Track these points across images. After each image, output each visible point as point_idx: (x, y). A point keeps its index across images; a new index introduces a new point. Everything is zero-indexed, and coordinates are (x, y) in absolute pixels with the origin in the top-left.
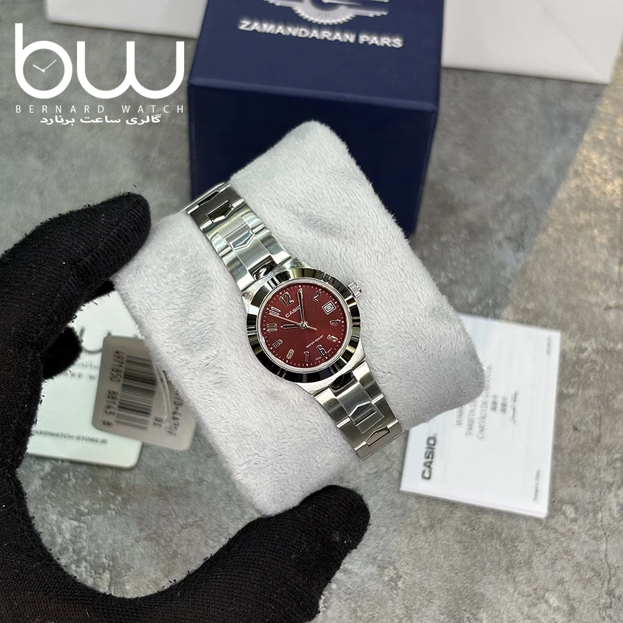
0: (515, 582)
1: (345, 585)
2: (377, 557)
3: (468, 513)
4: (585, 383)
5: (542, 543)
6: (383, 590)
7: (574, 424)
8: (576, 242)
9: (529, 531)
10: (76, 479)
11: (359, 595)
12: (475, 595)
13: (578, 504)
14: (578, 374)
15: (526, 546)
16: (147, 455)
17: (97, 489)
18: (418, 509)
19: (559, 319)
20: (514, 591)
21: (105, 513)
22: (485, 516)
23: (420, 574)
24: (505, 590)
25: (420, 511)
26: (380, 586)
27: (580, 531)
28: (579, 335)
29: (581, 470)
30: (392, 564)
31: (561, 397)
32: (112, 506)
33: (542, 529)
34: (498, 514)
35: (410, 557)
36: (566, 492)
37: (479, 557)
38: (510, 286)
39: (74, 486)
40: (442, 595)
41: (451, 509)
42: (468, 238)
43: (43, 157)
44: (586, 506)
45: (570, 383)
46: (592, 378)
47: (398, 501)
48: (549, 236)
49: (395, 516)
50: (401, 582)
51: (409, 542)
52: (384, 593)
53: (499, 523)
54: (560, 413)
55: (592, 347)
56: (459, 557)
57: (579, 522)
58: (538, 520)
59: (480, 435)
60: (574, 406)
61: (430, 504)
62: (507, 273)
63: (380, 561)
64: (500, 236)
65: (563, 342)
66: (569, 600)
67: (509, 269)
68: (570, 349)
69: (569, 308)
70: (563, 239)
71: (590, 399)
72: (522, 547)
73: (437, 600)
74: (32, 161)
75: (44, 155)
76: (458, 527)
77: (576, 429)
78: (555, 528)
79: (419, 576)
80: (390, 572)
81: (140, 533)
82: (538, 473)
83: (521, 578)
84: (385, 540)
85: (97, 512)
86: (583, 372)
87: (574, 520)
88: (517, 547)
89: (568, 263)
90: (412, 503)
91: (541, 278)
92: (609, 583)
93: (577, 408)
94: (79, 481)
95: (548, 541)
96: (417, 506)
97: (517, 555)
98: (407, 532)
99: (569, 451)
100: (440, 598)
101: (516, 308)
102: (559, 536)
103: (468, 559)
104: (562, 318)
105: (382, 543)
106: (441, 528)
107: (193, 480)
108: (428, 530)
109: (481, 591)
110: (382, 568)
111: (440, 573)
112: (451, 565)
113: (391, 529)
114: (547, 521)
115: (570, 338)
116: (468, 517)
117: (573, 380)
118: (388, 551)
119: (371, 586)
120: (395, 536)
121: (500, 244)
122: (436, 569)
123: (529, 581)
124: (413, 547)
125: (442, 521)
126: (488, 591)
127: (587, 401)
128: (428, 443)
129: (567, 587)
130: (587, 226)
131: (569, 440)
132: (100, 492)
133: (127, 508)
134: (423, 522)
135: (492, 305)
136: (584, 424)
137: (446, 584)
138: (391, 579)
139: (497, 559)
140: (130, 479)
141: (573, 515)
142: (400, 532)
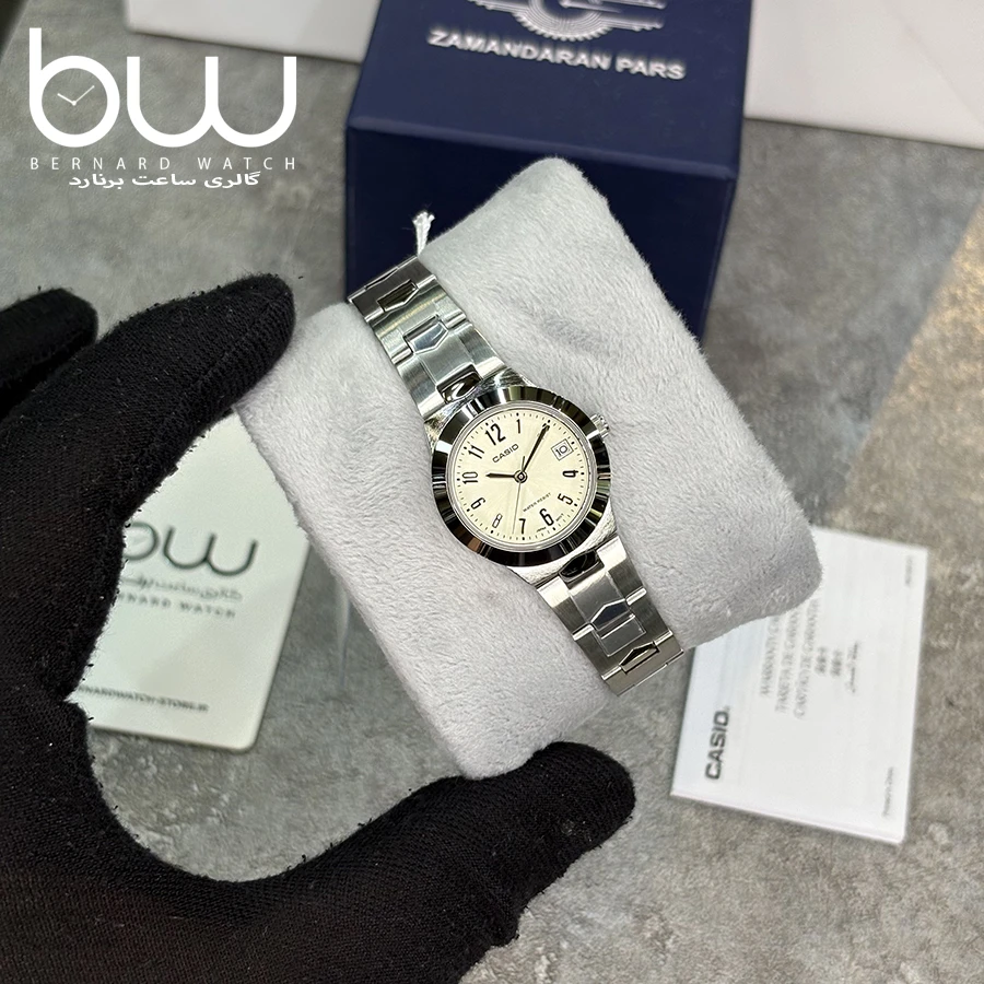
0: (852, 945)
1: (581, 945)
2: (633, 900)
3: (778, 834)
4: (966, 631)
5: (895, 885)
6: (642, 953)
7: (948, 695)
8: (952, 408)
9: (875, 865)
10: (158, 766)
11: (604, 960)
12: (789, 963)
13: (953, 823)
14: (955, 617)
15: (872, 889)
16: (270, 730)
17: (190, 782)
18: (700, 826)
19: (925, 530)
20: (852, 959)
21: (202, 821)
22: (806, 839)
23: (701, 929)
24: (836, 957)
25: (702, 829)
26: (638, 948)
27: (956, 866)
28: (957, 555)
29: (958, 769)
30: (657, 911)
31: (928, 653)
32: (214, 810)
33: (896, 861)
34: (826, 835)
35: (686, 902)
36: (934, 803)
37: (796, 903)
38: (847, 476)
39: (154, 776)
40: (735, 963)
41: (751, 827)
42: (782, 398)
43: (111, 258)
44: (967, 827)
45: (942, 631)
46: (976, 624)
47: (668, 811)
48: (911, 398)
49: (663, 836)
50: (671, 940)
51: (684, 878)
52: (644, 958)
53: (828, 850)
54: (927, 677)
55: (977, 575)
56: (763, 903)
57: (954, 852)
58: (889, 847)
59: (799, 711)
60: (948, 668)
61: (718, 819)
62: (842, 455)
63: (639, 906)
64: (833, 396)
65: (931, 566)
66: (939, 975)
67: (845, 449)
68: (943, 577)
69: (941, 512)
70: (932, 402)
71: (973, 656)
72: (864, 890)
73: (728, 970)
74: (95, 265)
75: (113, 256)
76: (763, 855)
77: (950, 704)
78: (917, 861)
79: (699, 932)
80: (651, 925)
81: (257, 854)
82: (891, 772)
83: (862, 939)
84: (646, 874)
85: (190, 820)
86: (962, 613)
87: (948, 849)
88: (855, 888)
89: (940, 442)
90: (689, 815)
91: (896, 464)
93: (951, 671)
94: (162, 770)
95: (906, 881)
96: (698, 821)
97: (856, 902)
98: (681, 862)
99: (939, 739)
100: (732, 967)
101: (858, 509)
102: (924, 874)
103: (779, 907)
104: (931, 527)
105: (641, 878)
106: (735, 857)
107: (342, 772)
108: (714, 859)
109: (798, 957)
110: (641, 918)
111: (734, 927)
112: (751, 916)
113: (656, 857)
114: (903, 850)
115: (942, 560)
116: (778, 841)
117: (946, 626)
118: (650, 890)
119: (624, 946)
120: (663, 867)
121: (832, 410)
122: (727, 922)
123: (874, 943)
124: (690, 886)
125: (737, 846)
126: (809, 958)
127: (969, 660)
128: (715, 720)
129: (935, 954)
130: (970, 383)
131: (941, 721)
132: (196, 788)
133: (238, 814)
134: (707, 847)
135: (820, 504)
136: (965, 696)
137: (742, 944)
138: (656, 936)
139: (824, 907)
140: (243, 768)
141: (945, 841)
142: (671, 861)
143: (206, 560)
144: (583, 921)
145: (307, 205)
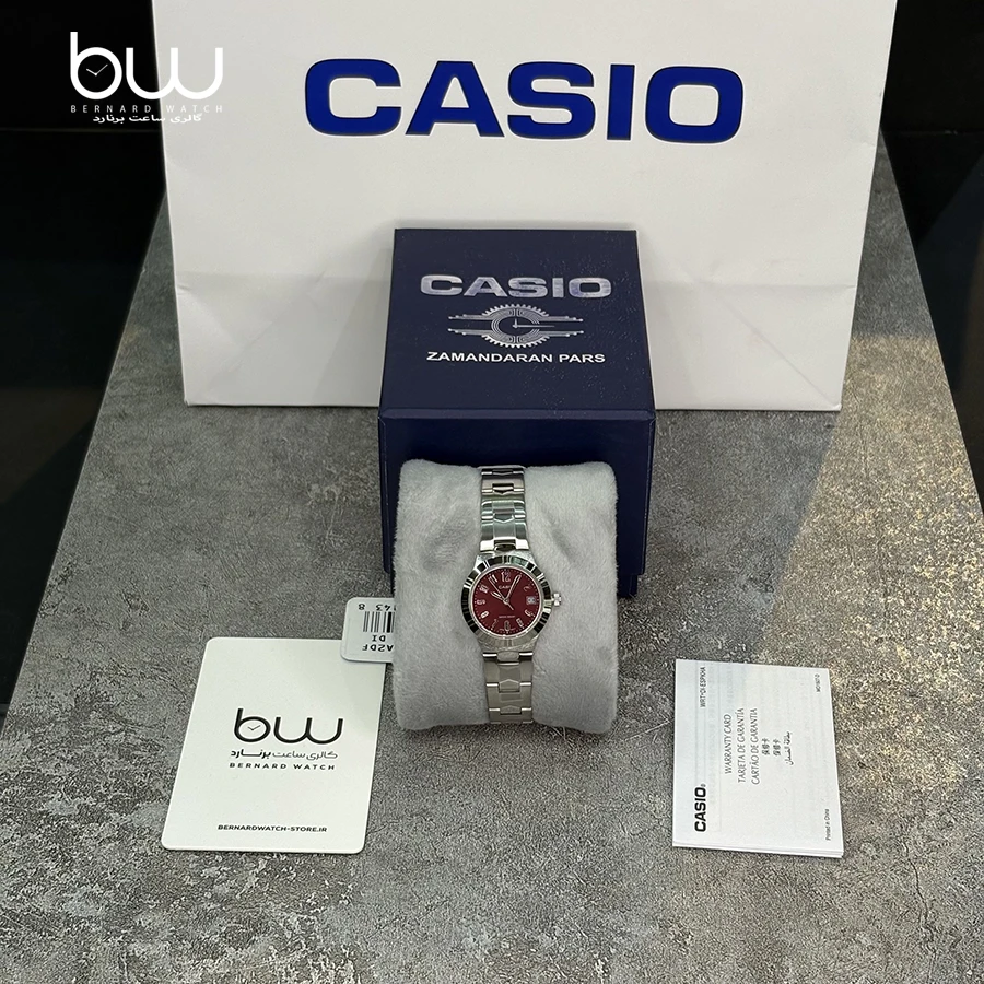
1: (625, 949)
13: (877, 841)
17: (323, 880)
20: (820, 935)
21: (336, 903)
27: (884, 868)
29: (875, 807)
30: (676, 922)
36: (861, 831)
41: (734, 859)
44: (887, 843)
50: (689, 939)
52: (672, 952)
57: (882, 859)
58: (834, 860)
59: (755, 781)
63: (662, 920)
64: (744, 578)
66: (884, 938)
74: (189, 555)
77: (863, 766)
80: (674, 930)
82: (827, 812)
85: (326, 904)
92: (926, 916)
94: (301, 875)
108: (711, 884)
109: (781, 939)
110: (664, 927)
113: (669, 887)
114: (844, 860)
118: (668, 909)
120: (675, 895)
128: (697, 794)
132: (327, 883)
133: (360, 896)
136: (872, 760)
138: (677, 937)
141: (874, 853)
142: (680, 889)
143: (307, 735)
144: (623, 934)
145: (337, 498)
